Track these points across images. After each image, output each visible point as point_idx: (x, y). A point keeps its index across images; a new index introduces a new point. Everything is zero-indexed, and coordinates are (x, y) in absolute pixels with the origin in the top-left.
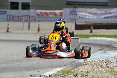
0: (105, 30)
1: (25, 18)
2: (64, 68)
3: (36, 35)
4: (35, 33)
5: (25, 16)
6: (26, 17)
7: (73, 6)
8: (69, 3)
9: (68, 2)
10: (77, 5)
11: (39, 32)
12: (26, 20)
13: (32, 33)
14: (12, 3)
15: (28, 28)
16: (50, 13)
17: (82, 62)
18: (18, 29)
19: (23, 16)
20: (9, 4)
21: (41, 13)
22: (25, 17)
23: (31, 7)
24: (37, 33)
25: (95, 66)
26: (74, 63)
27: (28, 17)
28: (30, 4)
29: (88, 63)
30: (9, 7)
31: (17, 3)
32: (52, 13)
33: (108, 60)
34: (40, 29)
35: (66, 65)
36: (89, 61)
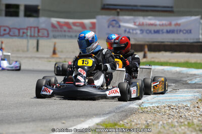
0: (168, 54)
1: (31, 32)
2: (106, 118)
3: (50, 61)
4: (47, 58)
5: (31, 27)
6: (33, 29)
7: (114, 12)
8: (106, 7)
9: (104, 5)
10: (121, 10)
11: (54, 56)
12: (33, 34)
13: (43, 58)
14: (8, 6)
15: (35, 49)
16: (74, 24)
17: (136, 108)
18: (18, 51)
19: (27, 29)
20: (4, 8)
21: (58, 23)
22: (31, 30)
23: (41, 12)
24: (53, 58)
25: (158, 115)
26: (121, 109)
27: (36, 29)
28: (39, 8)
29: (146, 110)
30: (4, 13)
31: (17, 6)
32: (78, 24)
33: (179, 105)
34: (57, 51)
35: (108, 113)
36: (147, 106)
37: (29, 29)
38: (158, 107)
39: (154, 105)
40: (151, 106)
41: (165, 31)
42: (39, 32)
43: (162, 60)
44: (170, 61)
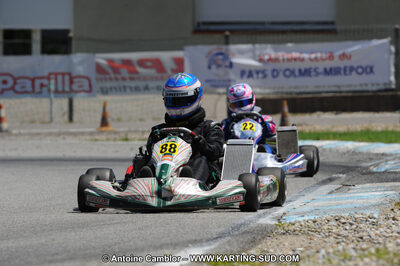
0: (329, 116)
1: (56, 83)
2: (213, 247)
3: (96, 140)
4: (91, 134)
5: (56, 74)
6: (60, 77)
7: (217, 36)
8: (203, 27)
9: (199, 24)
10: (233, 32)
11: (104, 129)
12: (60, 88)
13: (83, 133)
15: (66, 117)
16: (142, 63)
17: (272, 226)
18: (33, 122)
19: (48, 78)
21: (110, 61)
22: (56, 79)
23: (74, 44)
24: (102, 132)
25: (317, 238)
26: (243, 229)
27: (67, 78)
28: (71, 34)
29: (292, 228)
31: (26, 34)
32: (149, 64)
33: (357, 216)
34: (109, 120)
35: (217, 238)
36: (293, 221)
37: (52, 76)
38: (315, 222)
39: (306, 218)
40: (301, 219)
41: (321, 70)
42: (71, 82)
43: (319, 128)
44: (335, 130)
